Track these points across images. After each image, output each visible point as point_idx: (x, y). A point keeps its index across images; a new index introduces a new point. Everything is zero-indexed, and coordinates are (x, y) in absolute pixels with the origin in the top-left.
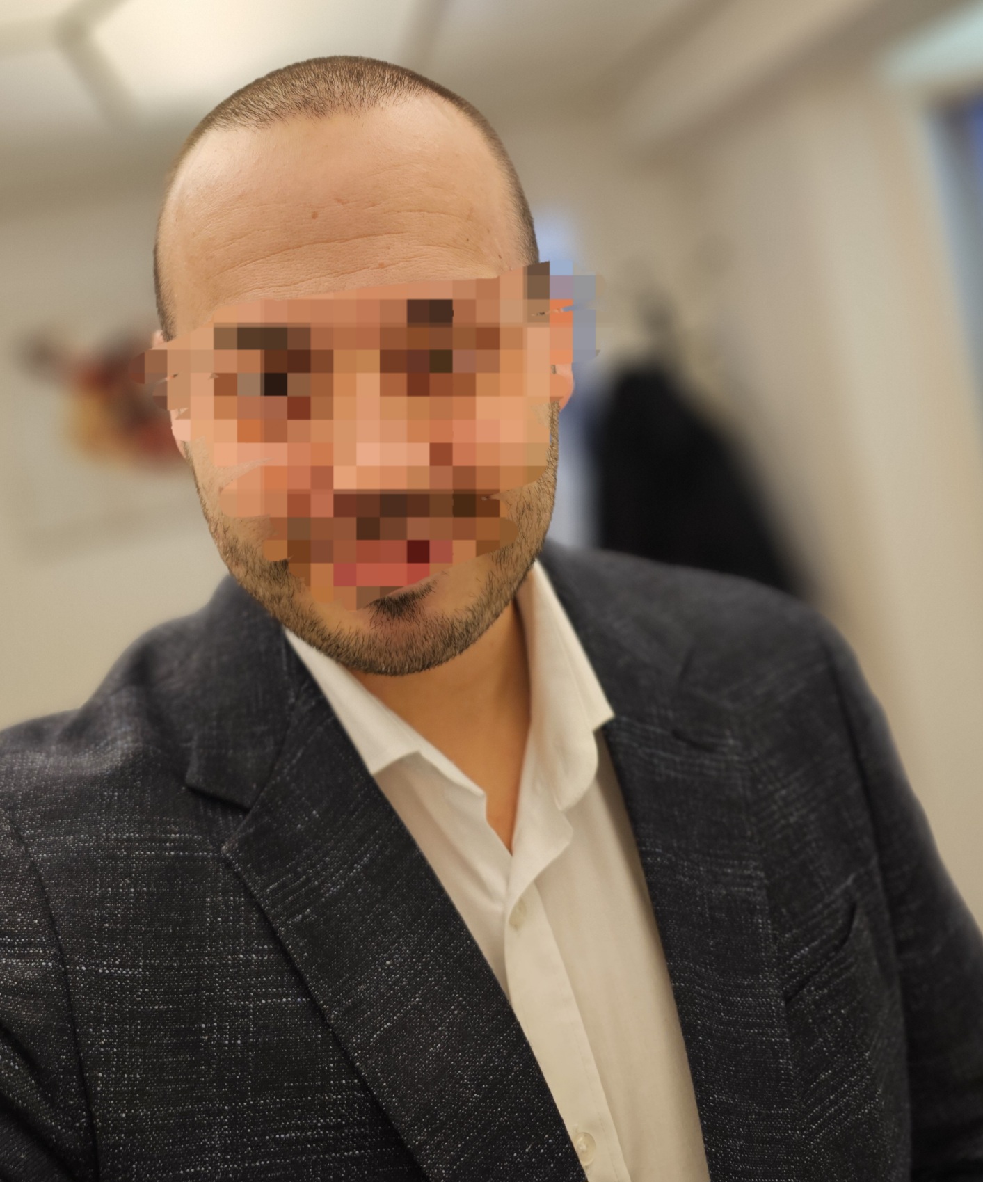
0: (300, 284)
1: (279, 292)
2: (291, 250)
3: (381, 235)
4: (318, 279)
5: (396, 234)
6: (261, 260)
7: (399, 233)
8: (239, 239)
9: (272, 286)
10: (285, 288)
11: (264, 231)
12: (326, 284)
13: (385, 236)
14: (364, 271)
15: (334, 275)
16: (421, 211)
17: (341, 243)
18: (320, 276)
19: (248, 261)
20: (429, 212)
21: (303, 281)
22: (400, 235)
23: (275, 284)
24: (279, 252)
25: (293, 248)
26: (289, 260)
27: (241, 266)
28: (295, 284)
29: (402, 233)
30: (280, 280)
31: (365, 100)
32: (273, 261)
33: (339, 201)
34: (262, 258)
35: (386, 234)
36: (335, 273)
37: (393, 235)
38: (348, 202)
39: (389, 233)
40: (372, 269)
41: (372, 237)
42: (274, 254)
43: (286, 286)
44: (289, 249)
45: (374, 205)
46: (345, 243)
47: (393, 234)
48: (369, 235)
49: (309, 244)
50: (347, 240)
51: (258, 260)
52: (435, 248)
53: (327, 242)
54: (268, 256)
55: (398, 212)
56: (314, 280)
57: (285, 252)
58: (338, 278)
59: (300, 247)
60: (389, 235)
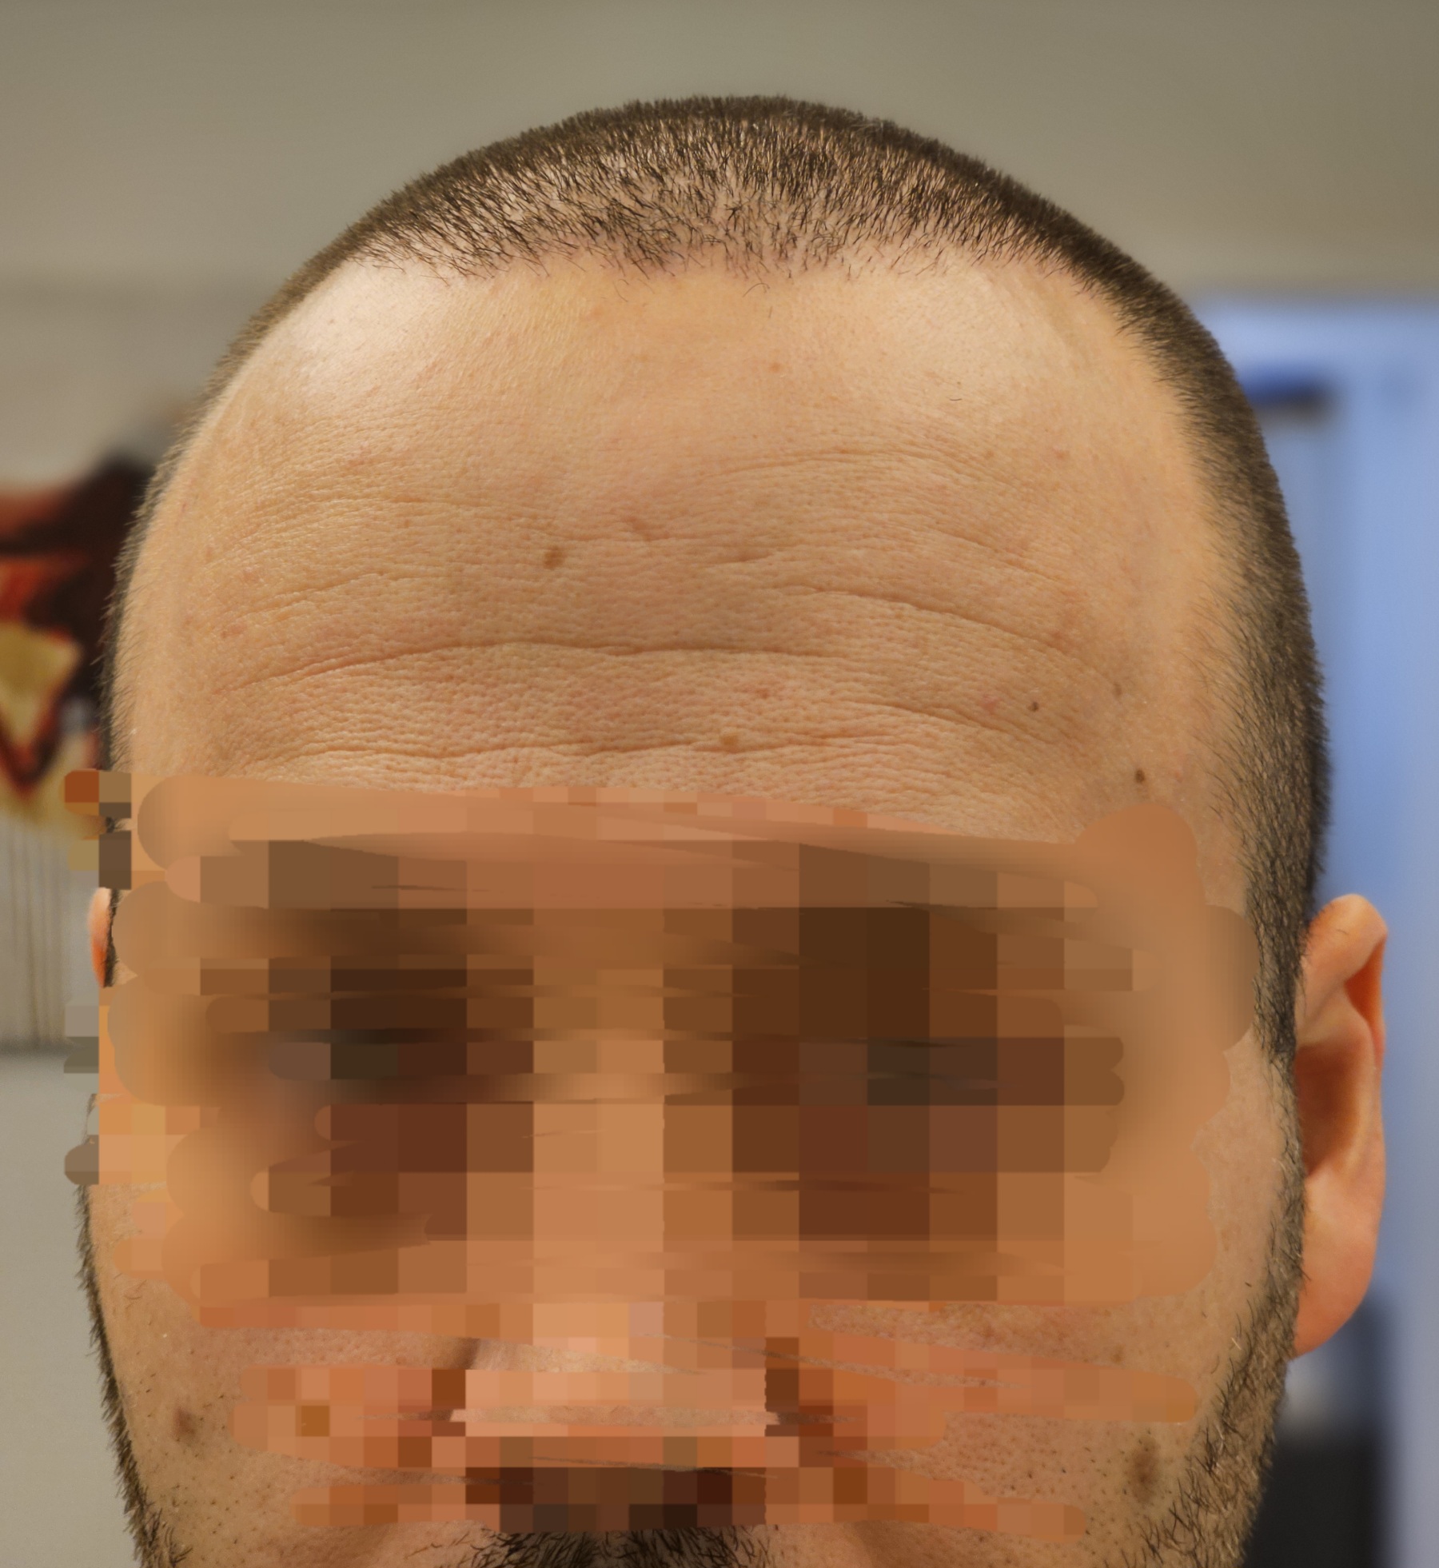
0: (469, 756)
1: (404, 771)
2: (463, 650)
3: (752, 650)
4: (526, 751)
5: (799, 654)
6: (369, 665)
7: (807, 654)
8: (320, 589)
9: (387, 750)
10: (422, 762)
11: (396, 579)
12: (547, 771)
13: (763, 656)
14: (672, 750)
15: (575, 747)
16: (895, 598)
17: (617, 654)
18: (534, 745)
19: (333, 661)
20: (920, 606)
21: (479, 751)
22: (812, 659)
23: (395, 746)
24: (426, 651)
25: (470, 645)
26: (450, 678)
27: (310, 674)
28: (453, 754)
29: (819, 654)
30: (412, 736)
31: (802, 243)
32: (401, 672)
33: (639, 527)
34: (374, 659)
35: (766, 650)
36: (582, 741)
37: (786, 657)
38: (666, 536)
39: (776, 650)
40: (698, 750)
41: (721, 655)
42: (411, 652)
43: (428, 755)
44: (458, 644)
45: (743, 558)
46: (630, 659)
47: (790, 652)
48: (713, 647)
49: (521, 640)
50: (638, 650)
51: (359, 661)
52: (916, 717)
53: (575, 644)
54: (391, 656)
55: (820, 589)
56: (512, 751)
57: (445, 652)
58: (587, 760)
59: (491, 643)
60: (774, 656)
